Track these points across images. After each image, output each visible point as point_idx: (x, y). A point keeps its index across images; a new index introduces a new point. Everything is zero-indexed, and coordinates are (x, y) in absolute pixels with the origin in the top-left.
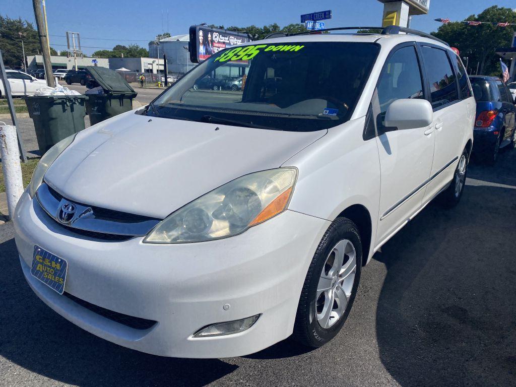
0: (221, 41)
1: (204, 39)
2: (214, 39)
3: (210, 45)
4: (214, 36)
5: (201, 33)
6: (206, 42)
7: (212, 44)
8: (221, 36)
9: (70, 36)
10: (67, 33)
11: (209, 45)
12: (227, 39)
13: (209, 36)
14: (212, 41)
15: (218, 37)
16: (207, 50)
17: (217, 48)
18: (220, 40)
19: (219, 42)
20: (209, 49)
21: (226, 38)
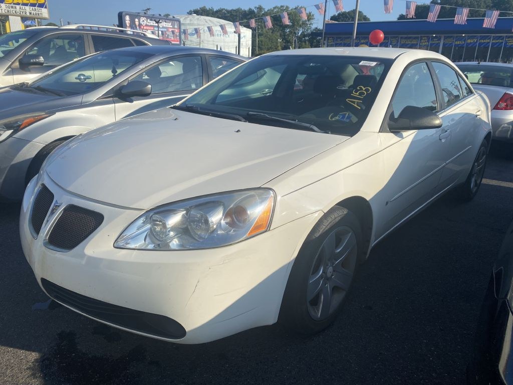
0: (149, 24)
1: (130, 23)
2: (141, 22)
3: (138, 27)
4: (141, 20)
5: (127, 18)
7: (140, 27)
8: (149, 20)
13: (137, 20)
14: (140, 25)
15: (145, 22)
18: (147, 24)
19: (147, 25)
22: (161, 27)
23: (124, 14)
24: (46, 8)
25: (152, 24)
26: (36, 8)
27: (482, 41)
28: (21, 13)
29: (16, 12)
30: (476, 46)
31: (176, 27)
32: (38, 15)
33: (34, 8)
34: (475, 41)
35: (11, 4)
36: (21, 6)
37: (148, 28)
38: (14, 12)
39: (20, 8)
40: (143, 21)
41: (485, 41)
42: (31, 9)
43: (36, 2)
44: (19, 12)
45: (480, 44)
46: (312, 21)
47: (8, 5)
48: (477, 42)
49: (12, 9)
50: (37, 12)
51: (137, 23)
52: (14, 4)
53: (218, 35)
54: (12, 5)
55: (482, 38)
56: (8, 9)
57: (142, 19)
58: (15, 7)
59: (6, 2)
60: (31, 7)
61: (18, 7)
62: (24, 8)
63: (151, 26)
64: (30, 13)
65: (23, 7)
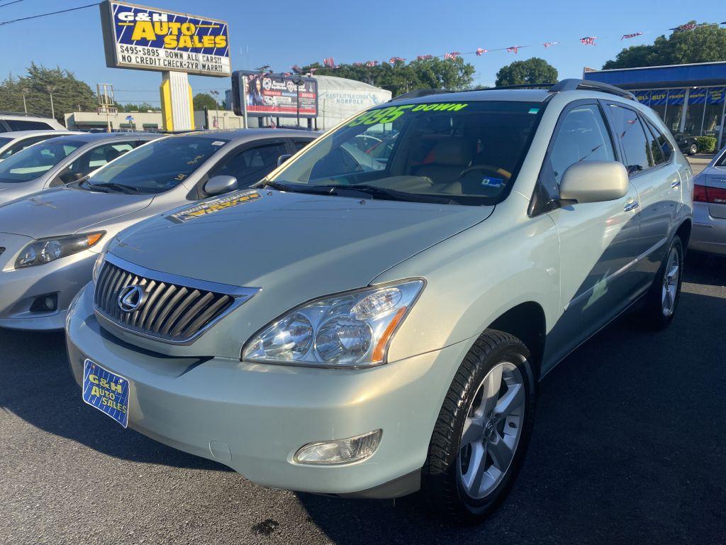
0: (275, 88)
2: (264, 86)
3: (260, 93)
4: (264, 82)
6: (252, 89)
8: (274, 82)
9: (101, 88)
10: (98, 85)
11: (257, 93)
12: (284, 84)
14: (262, 90)
15: (270, 84)
16: (254, 100)
17: (268, 97)
19: (271, 90)
20: (257, 99)
21: (282, 84)
22: (291, 91)
23: (241, 74)
24: (227, 55)
25: (278, 88)
26: (213, 56)
27: (673, 97)
28: (190, 66)
29: (181, 64)
30: (665, 104)
31: (311, 90)
32: (216, 69)
33: (209, 56)
34: (663, 97)
35: (174, 49)
36: (191, 54)
37: (273, 93)
38: (179, 64)
39: (189, 58)
40: (267, 83)
41: (677, 97)
42: (205, 59)
43: (213, 46)
44: (187, 64)
45: (670, 101)
46: (472, 76)
47: (169, 51)
48: (666, 98)
49: (176, 60)
50: (214, 64)
51: (258, 87)
52: (179, 49)
53: (347, 101)
54: (176, 51)
55: (672, 93)
56: (169, 59)
57: (266, 80)
58: (181, 56)
59: (167, 46)
60: (206, 55)
61: (185, 54)
62: (194, 58)
63: (277, 90)
64: (204, 66)
65: (194, 54)
